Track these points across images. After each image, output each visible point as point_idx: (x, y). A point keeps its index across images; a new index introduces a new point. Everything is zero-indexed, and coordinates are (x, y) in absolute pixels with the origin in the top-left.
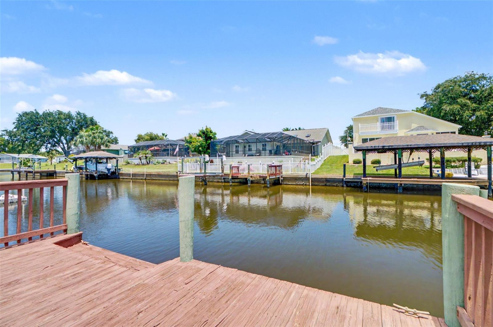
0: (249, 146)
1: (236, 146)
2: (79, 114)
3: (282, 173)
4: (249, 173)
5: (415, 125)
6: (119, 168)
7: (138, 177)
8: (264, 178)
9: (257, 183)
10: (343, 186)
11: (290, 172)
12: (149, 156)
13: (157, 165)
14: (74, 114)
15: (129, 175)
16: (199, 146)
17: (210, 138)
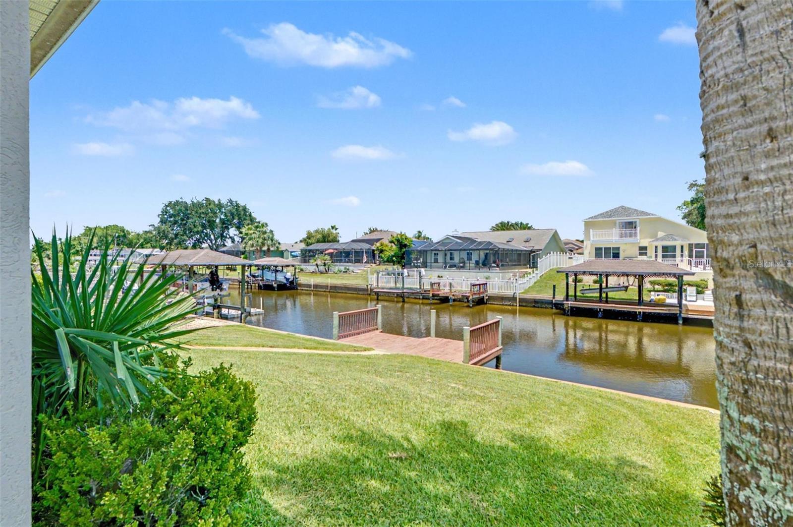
0: (451, 254)
1: (435, 254)
2: (231, 201)
3: (486, 291)
4: (451, 290)
5: (662, 233)
6: (297, 277)
7: (320, 288)
8: (467, 298)
9: (459, 301)
10: (552, 308)
11: (497, 291)
12: (329, 262)
13: (339, 275)
14: (224, 201)
15: (309, 286)
16: (393, 256)
17: (405, 246)
